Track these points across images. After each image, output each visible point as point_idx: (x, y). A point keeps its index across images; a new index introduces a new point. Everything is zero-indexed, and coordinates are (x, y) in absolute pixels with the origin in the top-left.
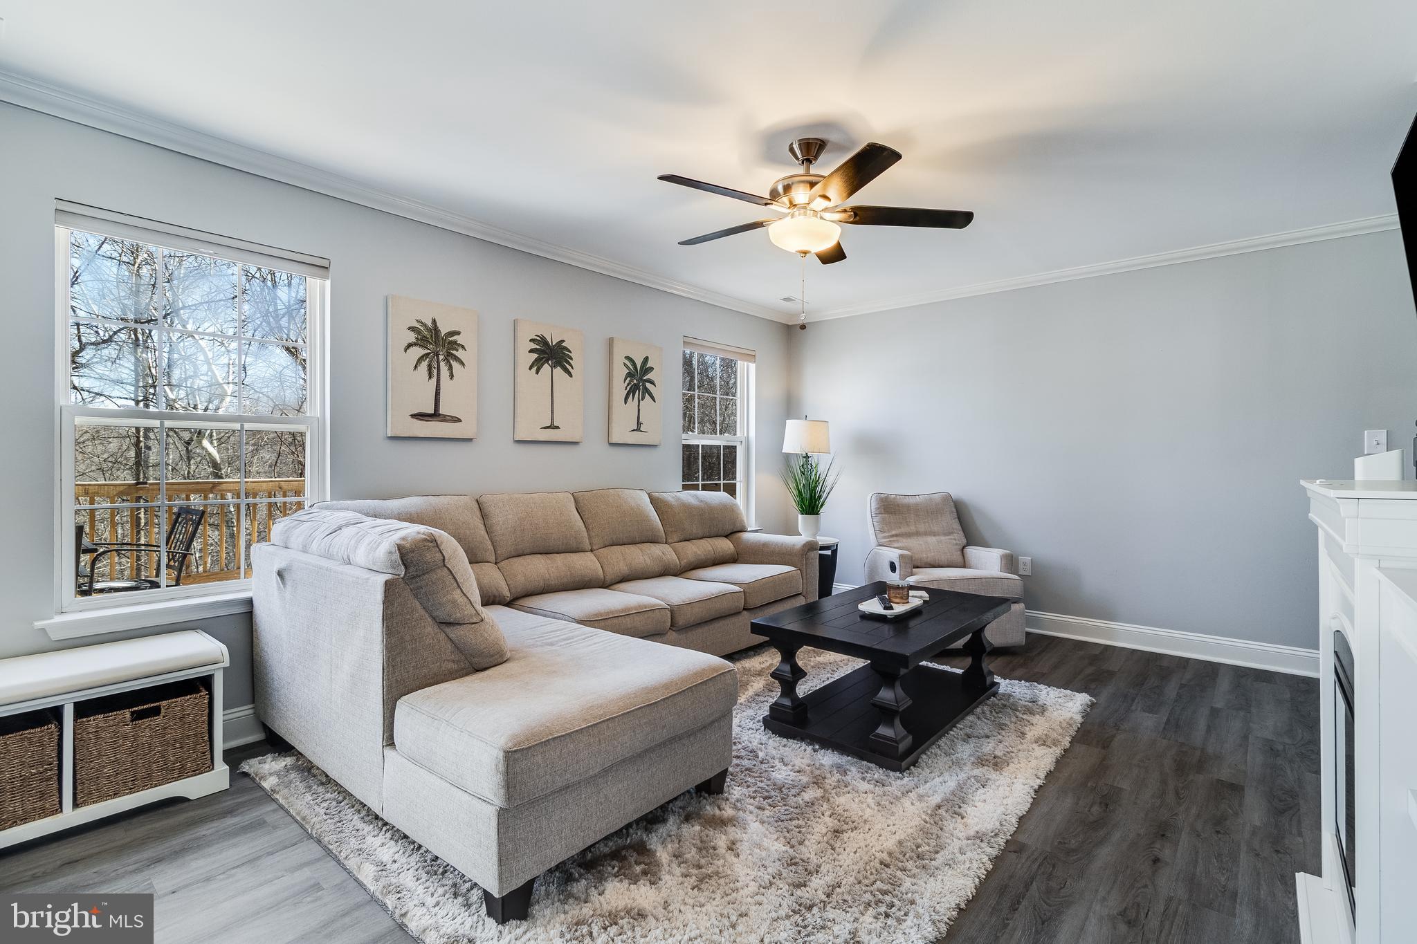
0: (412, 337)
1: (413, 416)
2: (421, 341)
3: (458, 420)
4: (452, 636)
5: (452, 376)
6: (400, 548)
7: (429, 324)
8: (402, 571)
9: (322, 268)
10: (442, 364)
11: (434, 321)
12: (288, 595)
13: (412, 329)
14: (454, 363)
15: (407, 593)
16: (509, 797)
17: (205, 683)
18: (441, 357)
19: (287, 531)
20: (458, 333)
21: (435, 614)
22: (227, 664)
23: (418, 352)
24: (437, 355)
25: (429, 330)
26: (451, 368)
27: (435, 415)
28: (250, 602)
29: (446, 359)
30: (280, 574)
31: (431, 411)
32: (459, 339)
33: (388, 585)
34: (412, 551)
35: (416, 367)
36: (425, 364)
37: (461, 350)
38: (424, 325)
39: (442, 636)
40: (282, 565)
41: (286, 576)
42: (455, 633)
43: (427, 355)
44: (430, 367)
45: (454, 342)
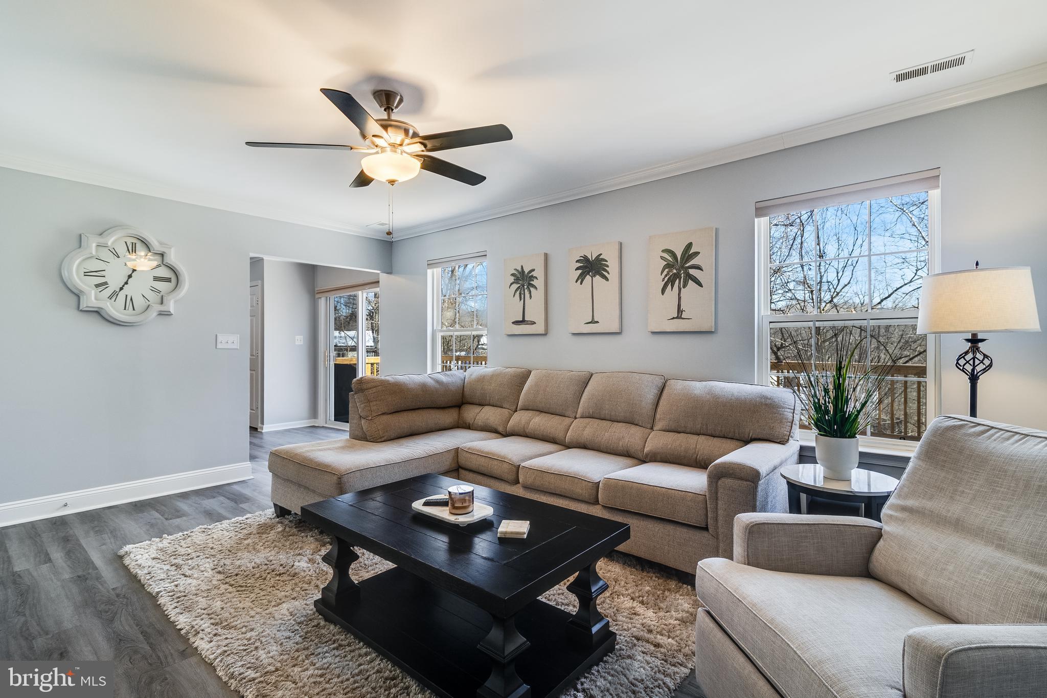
0: (512, 279)
1: (512, 323)
2: (516, 281)
3: (534, 323)
5: (531, 297)
7: (520, 269)
9: (484, 257)
10: (526, 291)
11: (522, 267)
13: (512, 274)
14: (532, 289)
18: (525, 287)
20: (534, 270)
23: (515, 286)
24: (523, 286)
25: (520, 273)
26: (530, 292)
27: (523, 322)
29: (528, 288)
31: (521, 319)
32: (534, 274)
35: (514, 295)
36: (518, 293)
37: (535, 280)
38: (518, 271)
43: (519, 288)
44: (520, 294)
45: (532, 276)
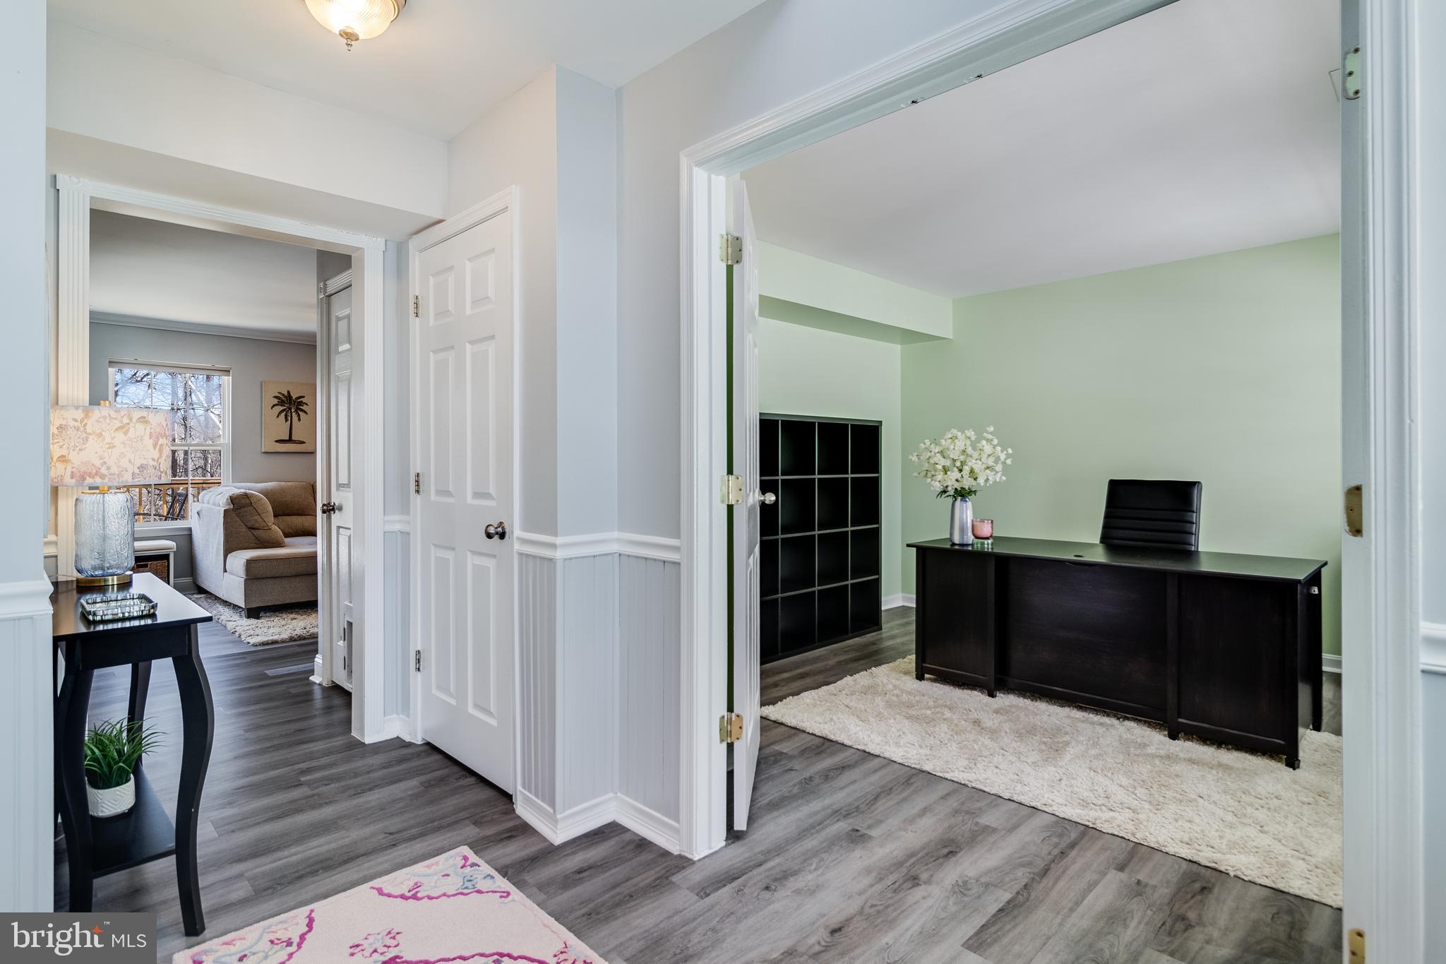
0: (276, 401)
1: (276, 441)
2: (281, 403)
3: (304, 443)
4: (254, 533)
5: (299, 420)
6: (231, 497)
7: (286, 394)
8: (232, 506)
9: (227, 372)
10: (294, 414)
11: (288, 392)
12: (201, 522)
13: (276, 397)
14: (300, 413)
15: (234, 515)
16: (247, 575)
17: (166, 557)
18: (293, 410)
19: (204, 496)
20: (304, 397)
21: (247, 524)
22: (175, 550)
23: (280, 408)
24: (291, 409)
25: (285, 397)
26: (299, 416)
27: (290, 440)
28: (190, 529)
29: (296, 411)
30: (198, 513)
31: (288, 439)
32: (304, 400)
33: (225, 511)
34: (236, 498)
35: (278, 416)
36: (283, 414)
37: (305, 406)
38: (283, 395)
39: (250, 533)
40: (198, 509)
41: (201, 514)
42: (256, 532)
43: (284, 410)
44: (286, 416)
45: (301, 402)
